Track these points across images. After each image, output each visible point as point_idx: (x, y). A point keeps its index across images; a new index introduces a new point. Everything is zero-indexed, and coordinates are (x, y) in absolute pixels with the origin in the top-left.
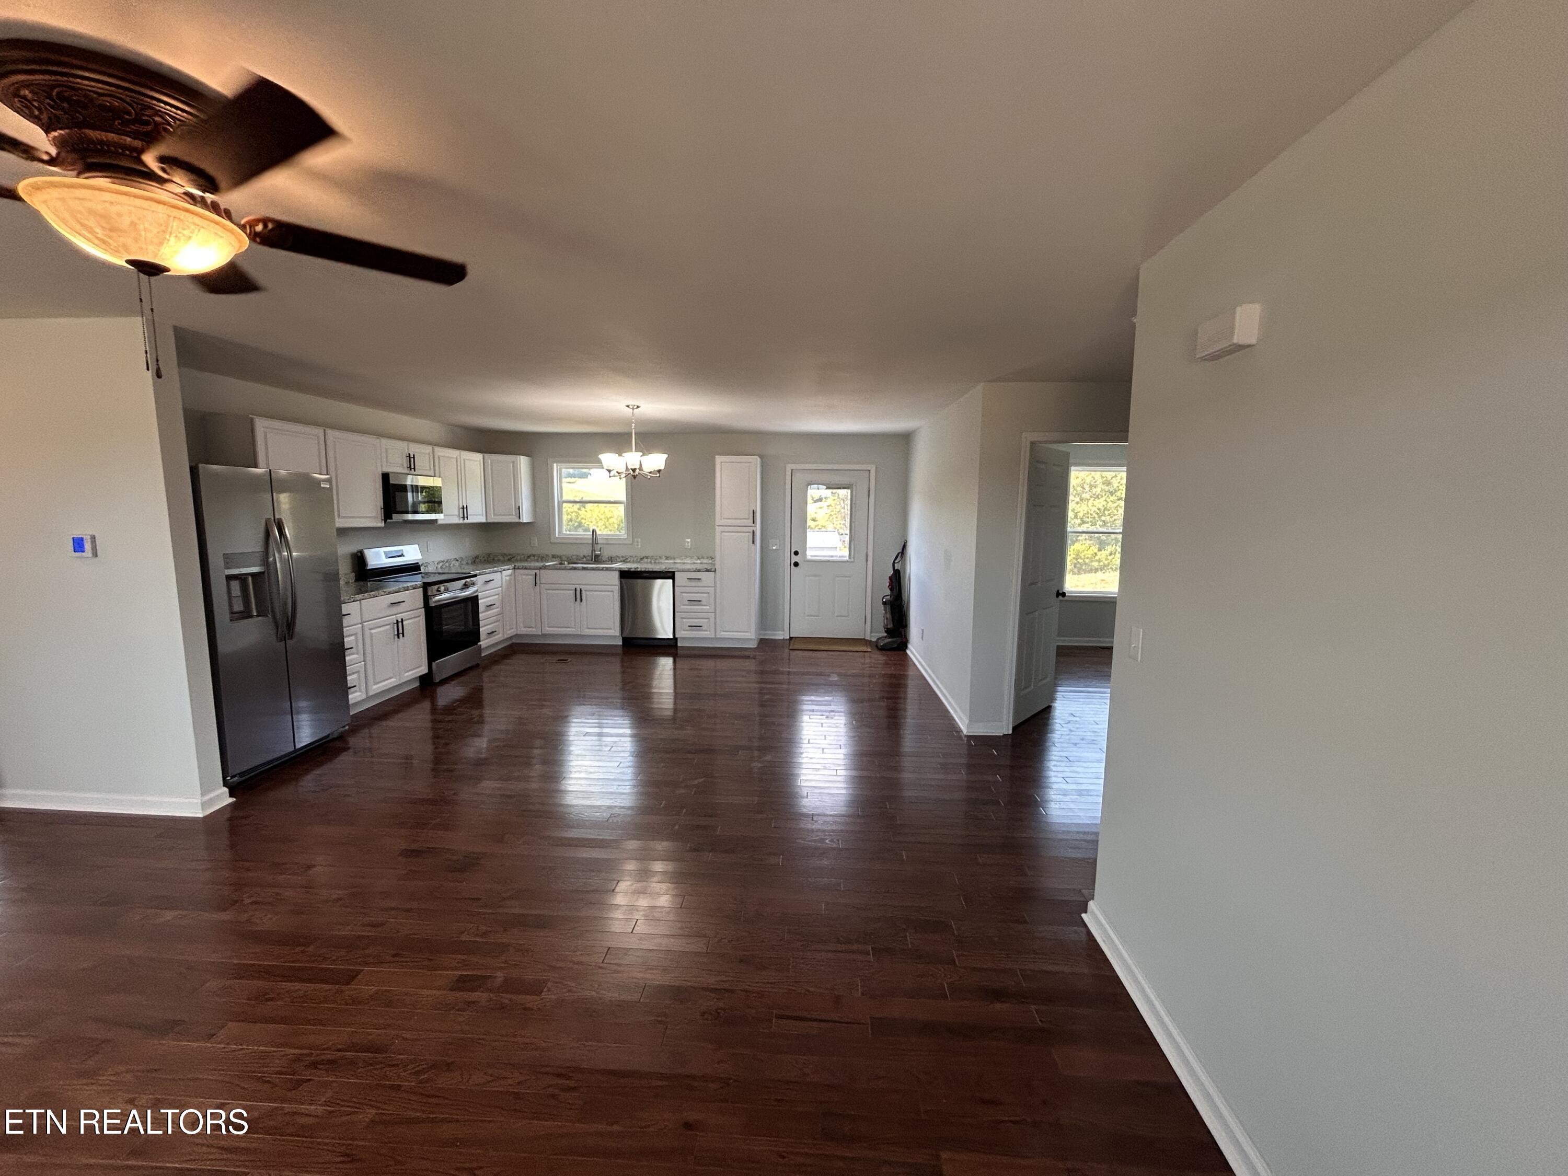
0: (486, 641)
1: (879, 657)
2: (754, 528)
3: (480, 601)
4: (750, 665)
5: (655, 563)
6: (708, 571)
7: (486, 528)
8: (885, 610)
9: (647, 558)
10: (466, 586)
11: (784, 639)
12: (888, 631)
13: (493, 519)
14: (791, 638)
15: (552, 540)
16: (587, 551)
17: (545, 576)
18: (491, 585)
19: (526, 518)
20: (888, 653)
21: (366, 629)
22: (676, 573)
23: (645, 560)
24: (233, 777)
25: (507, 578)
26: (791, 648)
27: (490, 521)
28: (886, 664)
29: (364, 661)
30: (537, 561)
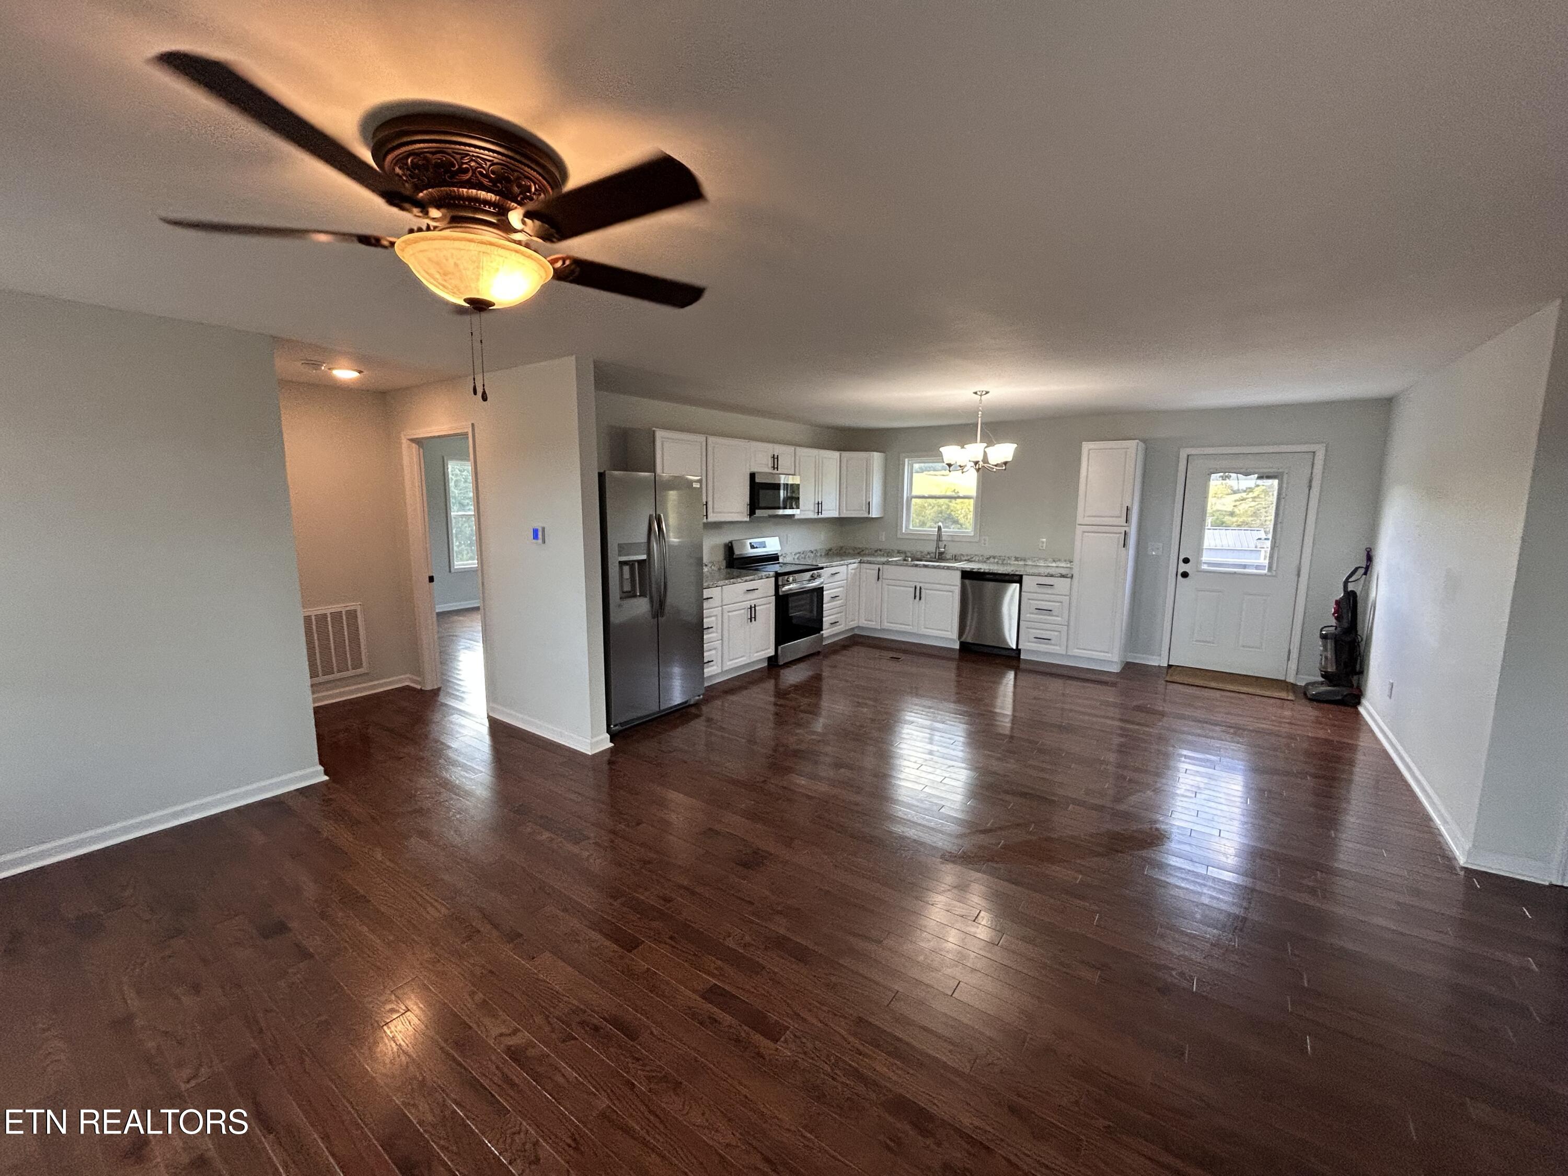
0: (829, 630)
1: (1310, 712)
2: (1127, 529)
3: (825, 593)
4: (1109, 695)
5: (1003, 564)
6: (1063, 576)
7: (840, 523)
8: (1325, 646)
9: (994, 558)
10: (813, 578)
11: (1159, 666)
12: (1326, 675)
13: (845, 514)
14: (1170, 666)
15: (899, 536)
16: (931, 548)
17: (888, 571)
18: (837, 577)
19: (875, 513)
20: (1326, 706)
21: (725, 611)
22: (1024, 577)
23: (992, 560)
24: (615, 726)
25: (853, 571)
26: (1168, 679)
27: (842, 516)
28: (1318, 722)
29: (722, 640)
30: (883, 555)
